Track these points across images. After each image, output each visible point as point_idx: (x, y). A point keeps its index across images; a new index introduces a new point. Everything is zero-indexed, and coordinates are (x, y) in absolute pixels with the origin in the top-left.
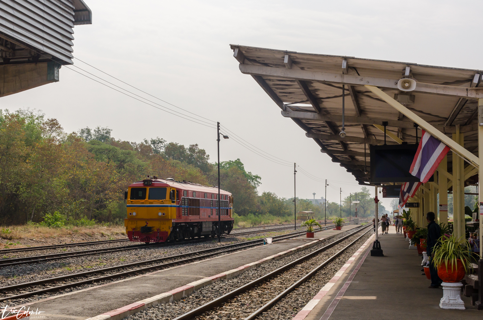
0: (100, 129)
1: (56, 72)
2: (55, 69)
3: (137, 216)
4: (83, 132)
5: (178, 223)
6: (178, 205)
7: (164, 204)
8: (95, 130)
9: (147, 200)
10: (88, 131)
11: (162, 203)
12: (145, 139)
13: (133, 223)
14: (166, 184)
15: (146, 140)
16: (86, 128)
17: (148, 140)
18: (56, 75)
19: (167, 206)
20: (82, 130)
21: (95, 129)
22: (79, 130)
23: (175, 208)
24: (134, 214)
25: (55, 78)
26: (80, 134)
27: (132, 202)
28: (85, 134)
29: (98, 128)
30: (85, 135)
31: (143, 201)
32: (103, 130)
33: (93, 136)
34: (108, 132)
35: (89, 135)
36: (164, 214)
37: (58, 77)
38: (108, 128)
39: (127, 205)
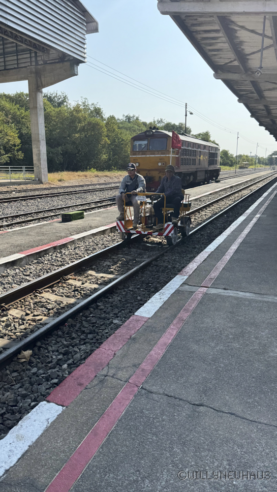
1: (75, 68)
2: (75, 66)
18: (76, 71)
25: (76, 73)
37: (77, 72)
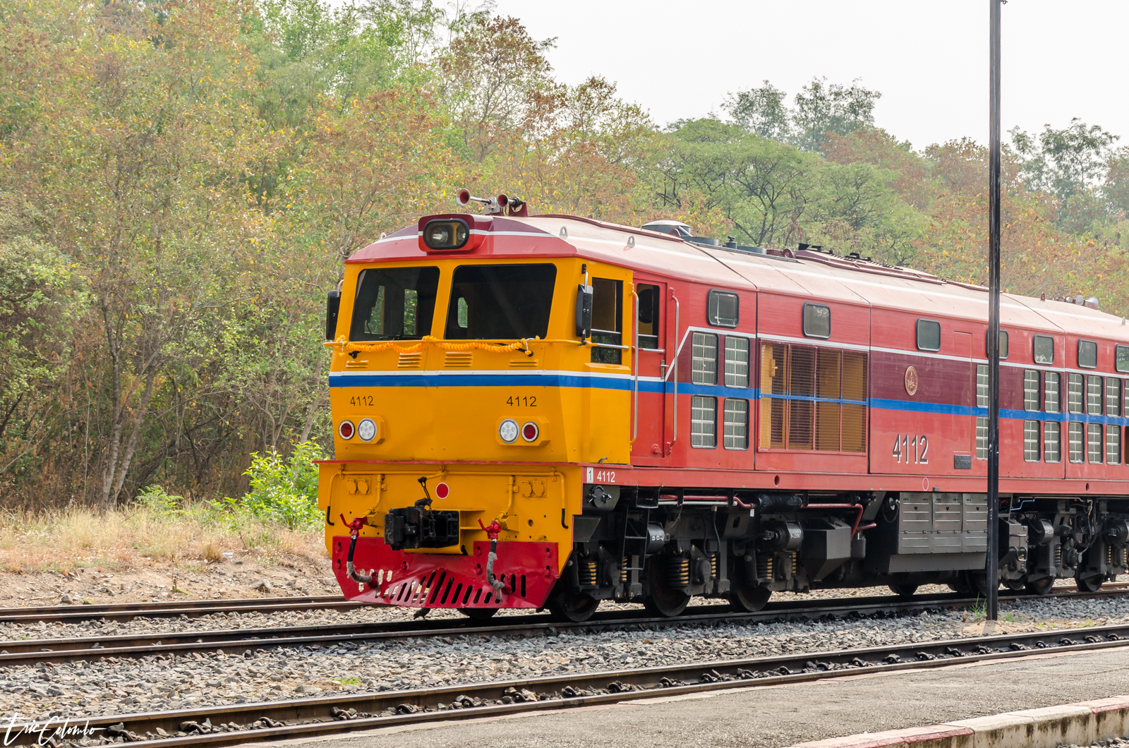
0: (825, 91)
3: (381, 441)
4: (746, 109)
5: (650, 493)
6: (658, 379)
7: (531, 366)
8: (800, 98)
9: (434, 343)
10: (771, 100)
11: (521, 358)
12: (1017, 128)
13: (363, 487)
14: (558, 242)
15: (1020, 132)
16: (763, 86)
17: (1029, 134)
19: (554, 381)
20: (743, 97)
21: (801, 91)
22: (728, 97)
23: (627, 393)
24: (367, 431)
26: (735, 113)
27: (354, 354)
28: (755, 115)
29: (817, 87)
30: (757, 119)
31: (411, 348)
32: (837, 94)
33: (791, 124)
34: (861, 104)
35: (774, 120)
36: (530, 431)
38: (860, 86)
39: (332, 374)
